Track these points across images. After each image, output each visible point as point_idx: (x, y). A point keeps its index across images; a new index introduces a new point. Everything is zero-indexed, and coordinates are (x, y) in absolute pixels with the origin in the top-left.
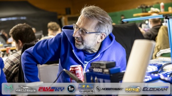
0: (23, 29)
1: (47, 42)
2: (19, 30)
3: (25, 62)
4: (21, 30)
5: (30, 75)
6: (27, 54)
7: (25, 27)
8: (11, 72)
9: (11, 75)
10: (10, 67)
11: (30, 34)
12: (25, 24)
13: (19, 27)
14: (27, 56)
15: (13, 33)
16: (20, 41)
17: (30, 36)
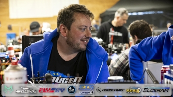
0: (140, 26)
1: (152, 40)
2: (136, 26)
3: (131, 57)
4: (138, 26)
5: (134, 70)
6: (133, 50)
7: (142, 23)
8: (124, 65)
9: (125, 67)
10: (124, 61)
11: (146, 30)
12: (142, 20)
13: (136, 24)
14: (133, 52)
15: (130, 29)
16: (136, 37)
17: (146, 32)
